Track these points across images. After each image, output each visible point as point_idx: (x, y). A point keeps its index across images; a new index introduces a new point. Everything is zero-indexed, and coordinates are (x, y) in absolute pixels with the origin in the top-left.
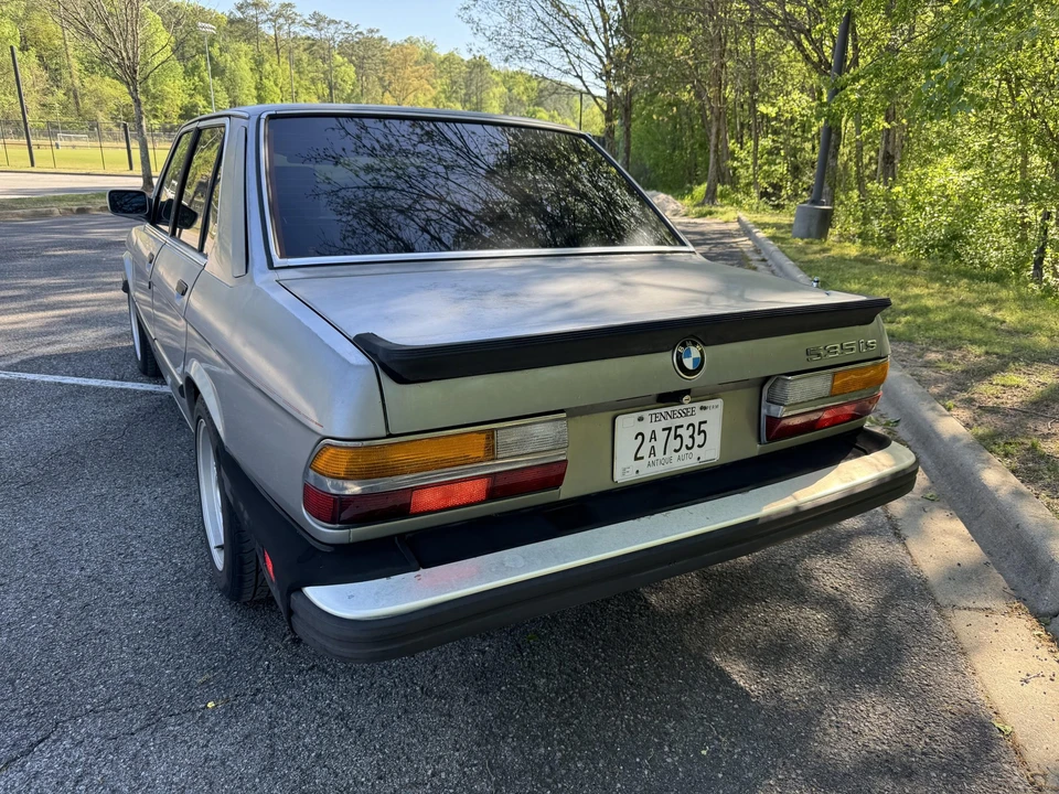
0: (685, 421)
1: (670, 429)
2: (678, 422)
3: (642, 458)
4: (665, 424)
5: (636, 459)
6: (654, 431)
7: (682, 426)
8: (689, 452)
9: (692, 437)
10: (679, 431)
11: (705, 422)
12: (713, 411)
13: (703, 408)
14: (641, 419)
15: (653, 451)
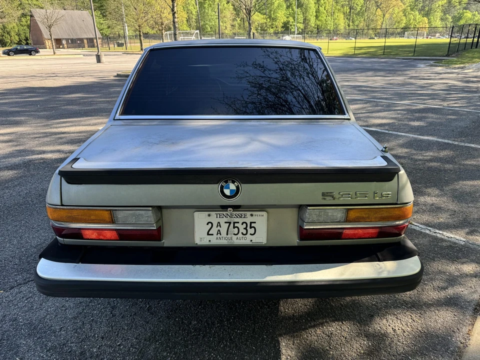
0: (241, 220)
1: (230, 223)
2: (236, 220)
3: (212, 235)
4: (226, 220)
5: (208, 234)
6: (219, 223)
7: (238, 223)
8: (244, 236)
9: (246, 229)
10: (236, 225)
11: (255, 223)
12: (261, 217)
13: (252, 215)
14: (209, 215)
15: (219, 232)
